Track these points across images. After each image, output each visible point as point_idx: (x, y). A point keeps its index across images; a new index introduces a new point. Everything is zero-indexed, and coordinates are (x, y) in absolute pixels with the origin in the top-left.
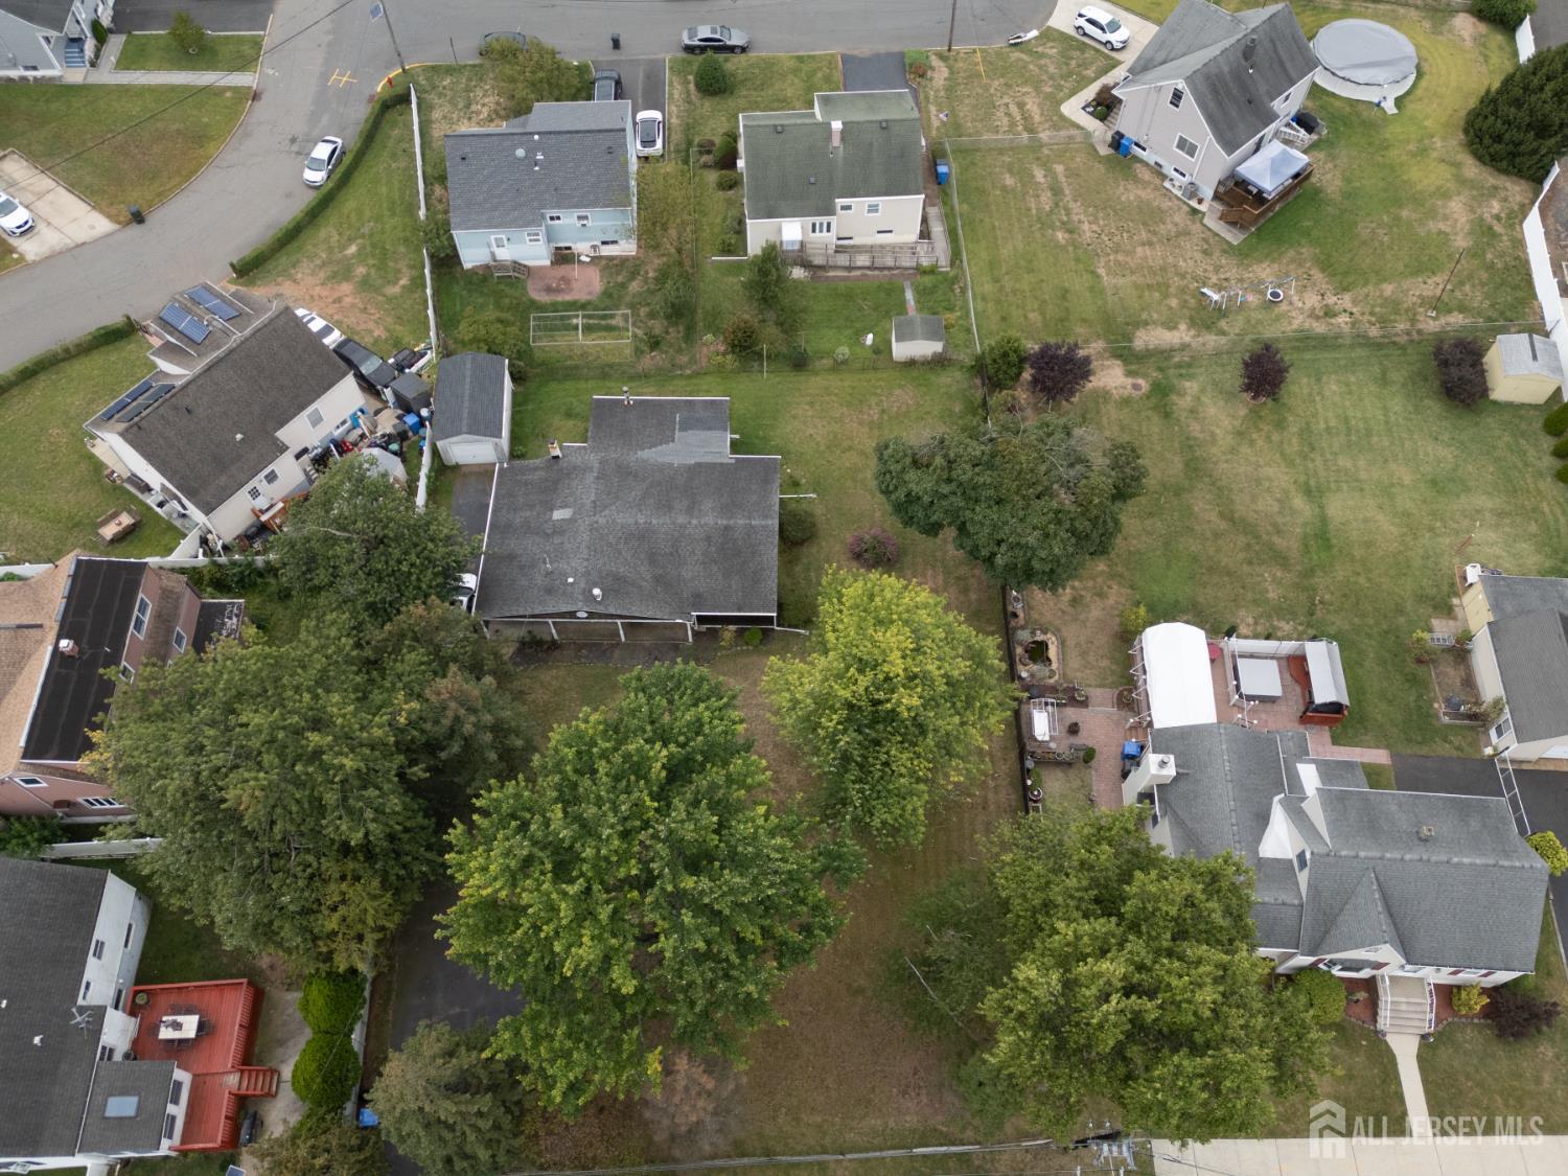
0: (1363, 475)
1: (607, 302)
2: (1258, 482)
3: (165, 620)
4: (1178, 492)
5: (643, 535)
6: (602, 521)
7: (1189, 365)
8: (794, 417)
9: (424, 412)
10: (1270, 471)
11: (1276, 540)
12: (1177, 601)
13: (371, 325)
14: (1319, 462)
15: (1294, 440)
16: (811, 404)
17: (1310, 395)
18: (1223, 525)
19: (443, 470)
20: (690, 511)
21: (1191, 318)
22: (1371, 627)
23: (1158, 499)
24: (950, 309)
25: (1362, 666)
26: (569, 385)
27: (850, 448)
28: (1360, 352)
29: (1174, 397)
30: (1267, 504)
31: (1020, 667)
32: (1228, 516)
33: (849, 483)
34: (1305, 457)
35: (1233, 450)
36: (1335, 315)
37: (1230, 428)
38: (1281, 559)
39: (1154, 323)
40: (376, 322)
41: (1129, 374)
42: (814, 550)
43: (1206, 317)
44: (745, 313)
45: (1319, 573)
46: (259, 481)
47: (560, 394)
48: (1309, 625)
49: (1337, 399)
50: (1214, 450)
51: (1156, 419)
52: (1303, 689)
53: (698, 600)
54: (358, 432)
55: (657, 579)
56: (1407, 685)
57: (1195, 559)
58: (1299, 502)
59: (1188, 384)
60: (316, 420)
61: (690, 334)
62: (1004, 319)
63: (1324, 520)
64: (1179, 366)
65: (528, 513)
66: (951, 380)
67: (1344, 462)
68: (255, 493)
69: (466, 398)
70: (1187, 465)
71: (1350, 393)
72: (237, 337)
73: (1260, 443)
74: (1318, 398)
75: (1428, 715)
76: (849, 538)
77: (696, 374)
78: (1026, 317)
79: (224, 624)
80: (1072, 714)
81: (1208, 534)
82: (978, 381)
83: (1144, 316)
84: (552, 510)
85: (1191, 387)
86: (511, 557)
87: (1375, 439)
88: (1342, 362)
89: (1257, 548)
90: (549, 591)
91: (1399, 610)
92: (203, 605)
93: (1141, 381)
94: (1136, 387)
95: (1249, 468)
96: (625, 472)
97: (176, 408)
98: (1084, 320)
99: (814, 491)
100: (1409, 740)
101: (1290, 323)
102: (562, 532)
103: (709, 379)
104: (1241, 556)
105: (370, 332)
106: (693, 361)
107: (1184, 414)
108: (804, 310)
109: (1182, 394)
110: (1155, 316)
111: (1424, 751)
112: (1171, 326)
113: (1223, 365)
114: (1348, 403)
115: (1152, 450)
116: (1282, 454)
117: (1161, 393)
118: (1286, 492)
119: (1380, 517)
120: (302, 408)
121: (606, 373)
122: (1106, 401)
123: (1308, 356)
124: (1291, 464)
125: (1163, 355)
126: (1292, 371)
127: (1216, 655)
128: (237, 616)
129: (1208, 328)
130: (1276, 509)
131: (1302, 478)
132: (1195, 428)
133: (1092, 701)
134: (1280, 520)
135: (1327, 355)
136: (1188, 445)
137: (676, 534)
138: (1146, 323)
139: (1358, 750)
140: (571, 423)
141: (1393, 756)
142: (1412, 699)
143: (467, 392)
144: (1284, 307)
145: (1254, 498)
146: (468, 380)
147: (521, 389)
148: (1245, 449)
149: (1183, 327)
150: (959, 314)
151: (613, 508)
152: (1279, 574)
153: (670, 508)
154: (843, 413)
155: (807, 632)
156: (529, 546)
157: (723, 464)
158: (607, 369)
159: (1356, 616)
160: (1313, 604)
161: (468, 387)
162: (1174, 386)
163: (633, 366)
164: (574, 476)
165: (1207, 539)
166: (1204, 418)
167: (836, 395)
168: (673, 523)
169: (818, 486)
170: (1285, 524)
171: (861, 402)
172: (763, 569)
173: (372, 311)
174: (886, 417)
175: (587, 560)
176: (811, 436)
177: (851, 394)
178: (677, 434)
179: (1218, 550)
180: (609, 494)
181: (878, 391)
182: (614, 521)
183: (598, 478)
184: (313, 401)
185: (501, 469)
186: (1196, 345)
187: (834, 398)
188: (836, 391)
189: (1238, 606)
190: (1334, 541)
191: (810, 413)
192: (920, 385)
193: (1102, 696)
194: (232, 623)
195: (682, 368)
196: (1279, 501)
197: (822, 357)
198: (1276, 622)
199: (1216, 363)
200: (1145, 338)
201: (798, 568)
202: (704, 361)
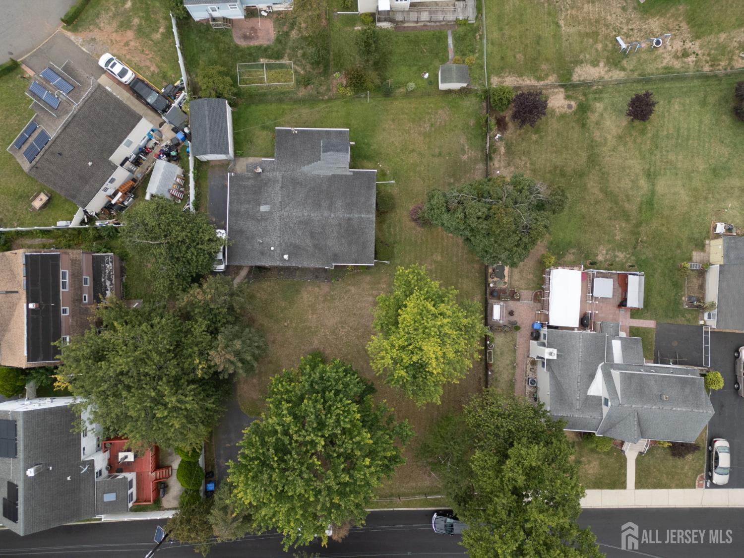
0: (679, 165)
1: (280, 47)
2: (624, 169)
3: (76, 276)
4: (581, 175)
5: (306, 223)
6: (286, 214)
7: (601, 92)
8: (384, 130)
9: (186, 130)
10: (630, 162)
11: (626, 205)
12: (570, 242)
13: (148, 63)
14: (658, 156)
15: (648, 143)
16: (393, 120)
17: (663, 112)
18: (601, 196)
20: (330, 208)
21: (608, 58)
22: (662, 256)
23: (570, 180)
24: (473, 52)
25: (653, 277)
26: (261, 107)
27: (413, 151)
28: (696, 82)
29: (589, 114)
30: (626, 183)
31: (490, 280)
32: (605, 191)
33: (412, 174)
34: (651, 154)
35: (614, 149)
36: (688, 56)
37: (615, 134)
38: (626, 216)
39: (586, 62)
40: (151, 61)
41: (567, 97)
42: (393, 215)
43: (616, 58)
44: (355, 60)
45: (644, 225)
46: (107, 184)
47: (257, 111)
48: (633, 254)
49: (676, 115)
50: (605, 149)
51: (577, 128)
52: (622, 291)
53: (336, 257)
55: (315, 246)
56: (672, 288)
57: (584, 217)
58: (642, 182)
59: (598, 105)
60: (129, 144)
61: (326, 73)
62: (502, 58)
63: (653, 192)
64: (595, 92)
65: (247, 206)
66: (470, 104)
67: (672, 157)
68: (106, 190)
70: (589, 158)
71: (684, 111)
72: (75, 107)
74: (666, 114)
75: (677, 303)
76: (411, 207)
77: (330, 100)
78: (515, 57)
79: (106, 267)
80: (512, 304)
81: (592, 202)
82: (484, 104)
83: (581, 57)
84: (259, 205)
85: (599, 106)
86: (241, 232)
87: (691, 142)
88: (684, 90)
89: (616, 209)
90: (262, 253)
91: (679, 246)
92: (93, 256)
93: (573, 103)
94: (570, 107)
95: (621, 161)
96: (296, 183)
97: (52, 154)
98: (547, 60)
99: (394, 179)
100: (667, 316)
101: (662, 63)
102: (266, 220)
103: (338, 102)
104: (607, 215)
105: (148, 67)
106: (328, 90)
107: (593, 124)
108: (390, 53)
109: (593, 112)
110: (588, 56)
111: (672, 321)
112: (595, 64)
113: (619, 92)
114: (681, 119)
115: (572, 149)
116: (640, 152)
117: (583, 109)
118: (637, 175)
119: (682, 192)
120: (120, 142)
121: (281, 97)
122: (552, 117)
123: (667, 85)
124: (643, 158)
125: (586, 85)
126: (657, 106)
127: (584, 277)
128: (111, 262)
129: (616, 65)
130: (630, 186)
131: (647, 167)
132: (597, 134)
133: (523, 297)
134: (631, 193)
135: (678, 85)
136: (592, 145)
137: (324, 222)
138: (582, 62)
139: (641, 321)
140: (265, 133)
141: (657, 324)
142: (673, 294)
143: (208, 126)
144: (661, 51)
145: (619, 180)
146: (207, 118)
147: (236, 110)
148: (621, 148)
149: (602, 64)
150: (477, 55)
151: (291, 205)
152: (624, 225)
153: (320, 206)
154: (410, 127)
155: (388, 263)
156: (250, 226)
157: (345, 175)
158: (282, 96)
159: (657, 249)
160: (637, 242)
161: (207, 123)
162: (590, 106)
163: (296, 93)
164: (269, 185)
165: (591, 204)
166: (603, 128)
167: (407, 114)
168: (322, 216)
169: (395, 176)
170: (632, 196)
171: (420, 118)
172: (367, 241)
173: (147, 52)
174: (433, 129)
175: (280, 237)
176: (393, 142)
177: (415, 114)
178: (322, 155)
179: (596, 212)
180: (288, 197)
181: (430, 111)
182: (292, 214)
183: (282, 187)
184: (125, 137)
185: (231, 177)
186: (607, 78)
187: (406, 116)
188: (407, 111)
189: (600, 244)
190: (656, 206)
191: (392, 127)
192: (453, 106)
193: (527, 294)
194: (110, 266)
195: (323, 95)
196: (633, 181)
197: (400, 87)
198: (617, 253)
199: (616, 90)
200: (580, 72)
201: (385, 226)
202: (335, 89)
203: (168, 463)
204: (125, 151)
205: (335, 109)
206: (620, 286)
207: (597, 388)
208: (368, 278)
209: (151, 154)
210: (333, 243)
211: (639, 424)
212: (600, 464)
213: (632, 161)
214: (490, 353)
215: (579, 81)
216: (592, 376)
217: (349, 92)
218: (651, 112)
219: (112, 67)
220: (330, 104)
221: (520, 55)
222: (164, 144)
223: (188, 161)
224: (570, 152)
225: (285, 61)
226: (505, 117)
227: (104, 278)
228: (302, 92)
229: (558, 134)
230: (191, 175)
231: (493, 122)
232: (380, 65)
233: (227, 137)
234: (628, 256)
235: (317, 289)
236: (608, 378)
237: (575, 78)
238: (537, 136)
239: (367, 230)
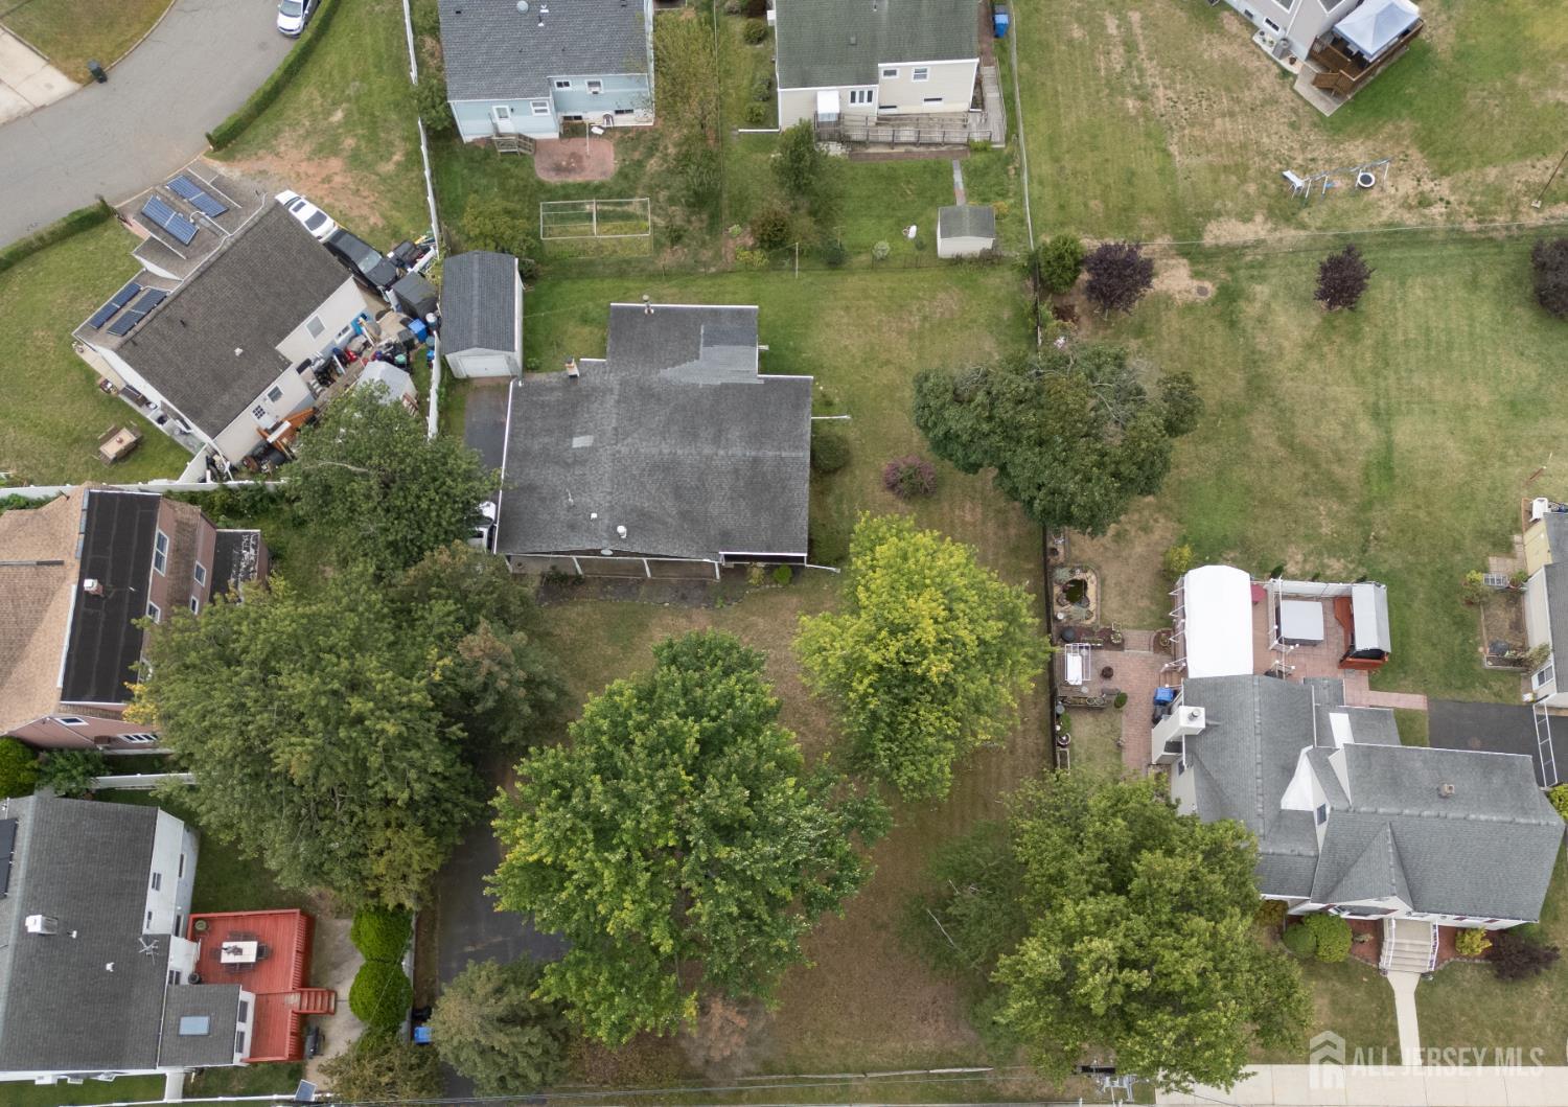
0: (1438, 396)
1: (625, 185)
2: (1323, 403)
3: (183, 554)
4: (1237, 413)
5: (667, 467)
6: (624, 450)
7: (1262, 265)
8: (828, 325)
9: (431, 318)
10: (1335, 391)
11: (1336, 469)
12: (1225, 537)
13: (365, 211)
14: (1392, 380)
15: (1368, 355)
16: (847, 309)
17: (1391, 301)
18: (1282, 452)
19: (453, 383)
20: (716, 440)
21: (1270, 208)
22: (1424, 565)
23: (1215, 422)
24: (1003, 195)
25: (1410, 607)
26: (583, 285)
27: (888, 362)
28: (1453, 250)
29: (1242, 304)
30: (1331, 429)
31: (1056, 608)
32: (1288, 443)
33: (885, 403)
34: (1377, 375)
35: (1300, 367)
36: (1430, 205)
37: (1300, 340)
38: (1338, 490)
39: (1228, 213)
40: (372, 208)
41: (1196, 275)
42: (847, 479)
43: (1286, 206)
44: (773, 200)
45: (1378, 506)
46: (263, 400)
47: (576, 295)
48: (1361, 563)
49: (1420, 306)
50: (1280, 366)
51: (1220, 328)
52: (1346, 632)
53: (726, 538)
54: (361, 340)
55: (683, 515)
56: (1453, 628)
57: (1248, 490)
58: (1365, 426)
59: (1258, 288)
60: (317, 330)
61: (714, 225)
62: (1062, 207)
63: (1389, 447)
64: (1251, 266)
65: (546, 440)
66: (1000, 282)
67: (1418, 380)
68: (259, 412)
69: (475, 305)
70: (1249, 382)
71: (1435, 299)
72: (227, 238)
73: (1331, 357)
74: (1399, 306)
75: (1469, 659)
76: (884, 467)
77: (721, 273)
78: (1086, 205)
79: (242, 556)
80: (1107, 657)
81: (1265, 463)
82: (1030, 283)
83: (1218, 205)
84: (571, 437)
85: (1261, 291)
86: (531, 488)
87: (1455, 354)
88: (1431, 262)
89: (1315, 477)
90: (572, 527)
91: (1457, 547)
92: (219, 536)
93: (1208, 285)
94: (1202, 291)
95: (1316, 387)
96: (647, 394)
97: (169, 320)
98: (1150, 210)
99: (848, 412)
100: (1449, 685)
101: (1379, 215)
102: (583, 463)
103: (736, 278)
104: (1298, 486)
105: (365, 218)
106: (718, 256)
107: (1251, 324)
108: (840, 196)
109: (1250, 300)
110: (1230, 205)
111: (1463, 696)
112: (1245, 216)
113: (1299, 265)
114: (1431, 312)
115: (1213, 366)
116: (1353, 372)
117: (1229, 296)
118: (1352, 415)
119: (1450, 444)
120: (302, 317)
121: (623, 270)
122: (1167, 308)
123: (1394, 254)
124: (1360, 381)
125: (1234, 252)
127: (1259, 597)
128: (254, 547)
129: (1287, 220)
130: (1340, 434)
131: (1371, 399)
132: (1262, 341)
133: (1130, 643)
134: (1342, 446)
135: (1416, 253)
136: (1253, 360)
137: (702, 466)
138: (1219, 214)
139: (1395, 696)
140: (587, 330)
141: (1430, 702)
142: (1457, 642)
143: (476, 298)
144: (1374, 194)
145: (1317, 421)
146: (476, 284)
147: (532, 289)
148: (1314, 365)
149: (1259, 218)
150: (1012, 201)
151: (635, 435)
152: (1335, 507)
153: (696, 436)
154: (881, 321)
155: (839, 571)
156: (549, 477)
157: (750, 385)
158: (624, 266)
159: (1411, 554)
160: (1367, 540)
161: (475, 292)
162: (1243, 290)
163: (653, 262)
164: (593, 399)
165: (1263, 468)
166: (1272, 329)
167: (874, 298)
168: (699, 454)
169: (851, 406)
170: (1347, 451)
171: (901, 306)
172: (794, 506)
173: (365, 194)
174: (927, 325)
175: (611, 493)
176: (846, 347)
177: (890, 298)
178: (702, 349)
179: (1274, 480)
180: (631, 420)
181: (920, 294)
182: (637, 451)
183: (618, 402)
184: (313, 310)
185: (516, 388)
186: (1272, 238)
187: (872, 302)
188: (874, 294)
189: (1289, 542)
190: (1397, 470)
191: (845, 320)
192: (967, 287)
193: (1139, 642)
194: (249, 555)
195: (705, 265)
196: (1344, 425)
197: (860, 253)
198: (1326, 561)
199: (1292, 262)
200: (1216, 232)
201: (830, 500)
202: (730, 257)
203: (328, 984)
205: (730, 289)
206: (1341, 623)
207: (1303, 793)
208: (795, 600)
209: (354, 364)
210: (721, 510)
212: (1333, 1003)
213: (1338, 389)
214: (1063, 756)
215: (1217, 246)
216: (1288, 771)
217: (759, 258)
218: (1363, 287)
219: (296, 210)
220: (719, 281)
221: (1097, 202)
222: (383, 343)
224: (1210, 371)
225: (635, 205)
226: (1073, 307)
227: (236, 577)
228: (668, 258)
229: (1183, 339)
230: (433, 399)
231: (1046, 310)
232: (823, 213)
233: (513, 322)
234: (1351, 566)
235: (683, 622)
237: (1208, 240)
238: (1140, 341)
239: (792, 482)
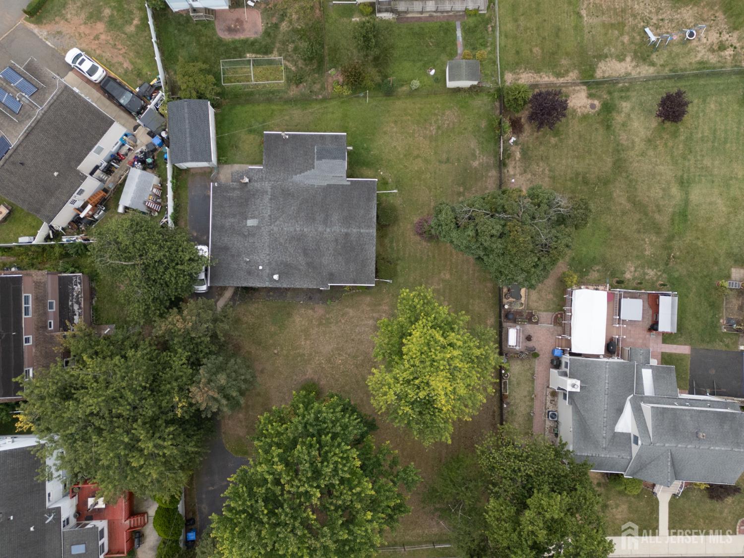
0: (716, 171)
1: (268, 40)
2: (654, 176)
3: (40, 300)
4: (606, 182)
5: (299, 238)
6: (276, 229)
7: (628, 89)
8: (385, 133)
9: (164, 134)
11: (657, 216)
12: (595, 258)
13: (121, 59)
14: (692, 162)
15: (681, 146)
16: (395, 122)
17: (697, 112)
18: (628, 206)
20: (325, 222)
21: (635, 52)
22: (697, 273)
23: (594, 188)
24: (484, 45)
25: (687, 297)
26: (248, 108)
27: (418, 156)
28: (734, 79)
29: (614, 114)
30: (656, 192)
31: (505, 301)
32: (633, 200)
33: (416, 182)
34: (684, 158)
35: (643, 154)
36: (725, 49)
37: (644, 137)
38: (657, 229)
39: (611, 56)
40: (124, 57)
41: (590, 96)
42: (395, 228)
43: (644, 51)
44: (352, 53)
45: (677, 238)
46: (75, 196)
47: (243, 112)
48: (664, 271)
49: (712, 115)
50: (632, 153)
51: (601, 131)
53: (332, 277)
54: (127, 146)
55: (308, 264)
56: (709, 309)
57: (609, 230)
58: (675, 190)
59: (624, 104)
60: (100, 151)
61: (320, 69)
62: (518, 53)
63: (687, 202)
64: (621, 90)
65: (233, 220)
66: (482, 103)
67: (707, 162)
68: (74, 202)
69: (188, 135)
70: (614, 164)
71: (721, 111)
72: (40, 109)
73: (660, 148)
74: (701, 115)
75: (715, 326)
76: (416, 219)
77: (325, 100)
78: (531, 51)
79: (73, 289)
80: (529, 329)
81: (619, 213)
82: (497, 104)
83: (606, 51)
84: (246, 219)
85: (626, 106)
86: (226, 249)
87: (729, 145)
88: (722, 87)
89: (645, 221)
90: (249, 273)
91: (716, 262)
92: (60, 278)
93: (596, 102)
94: (593, 106)
95: (650, 167)
96: (287, 194)
97: (14, 163)
98: (567, 54)
99: (396, 188)
100: (703, 341)
101: (696, 57)
102: (253, 235)
103: (334, 102)
104: (635, 227)
105: (121, 64)
106: (323, 88)
107: (619, 126)
108: (392, 47)
109: (619, 112)
110: (613, 50)
111: (708, 347)
112: (621, 58)
113: (648, 89)
114: (718, 119)
115: (596, 153)
116: (672, 157)
117: (608, 108)
118: (668, 183)
119: (719, 201)
120: (90, 149)
121: (270, 96)
122: (573, 118)
123: (702, 82)
124: (675, 163)
125: (611, 82)
126: (690, 105)
127: (610, 297)
128: (80, 283)
129: (644, 60)
130: (661, 195)
131: (680, 173)
132: (623, 137)
133: (542, 320)
134: (661, 203)
135: (714, 81)
136: (618, 149)
137: (318, 237)
138: (606, 57)
139: (675, 346)
140: (252, 137)
141: (692, 350)
142: (710, 316)
143: (188, 130)
144: (694, 43)
145: (649, 188)
146: (187, 121)
147: (219, 111)
148: (651, 153)
149: (628, 59)
150: (489, 49)
151: (281, 219)
152: (654, 239)
153: (314, 220)
154: (414, 130)
155: (391, 281)
156: (236, 242)
157: (343, 185)
158: (271, 95)
159: (691, 266)
160: (669, 258)
161: (187, 127)
162: (615, 105)
163: (287, 93)
164: (257, 197)
165: (618, 216)
166: (630, 130)
167: (410, 115)
168: (316, 230)
169: (398, 185)
170: (664, 206)
171: (425, 120)
172: (367, 259)
173: (120, 47)
174: (440, 132)
175: (269, 255)
176: (395, 147)
177: (419, 114)
178: (316, 162)
179: (623, 224)
180: (278, 209)
181: (436, 111)
182: (282, 229)
183: (271, 199)
184: (96, 144)
185: (214, 187)
186: (634, 74)
187: (409, 117)
188: (411, 112)
189: (628, 260)
190: (689, 217)
191: (395, 129)
192: (462, 107)
193: (546, 316)
194: (78, 288)
195: (317, 94)
196: (664, 190)
197: (402, 85)
198: (646, 271)
199: (644, 87)
200: (604, 68)
201: (387, 241)
202: (330, 88)
203: (143, 509)
204: (95, 158)
205: (331, 110)
206: (651, 307)
207: (626, 423)
208: (368, 299)
209: (124, 161)
210: (328, 261)
211: (673, 465)
212: (630, 507)
213: (662, 167)
214: (505, 383)
215: (604, 77)
216: (620, 411)
217: (346, 92)
218: (684, 113)
219: (80, 63)
220: (325, 105)
221: (537, 49)
222: (138, 151)
223: (166, 169)
224: (593, 157)
225: (274, 56)
226: (520, 118)
227: (72, 301)
228: (294, 92)
229: (580, 137)
230: (169, 185)
231: (507, 124)
232: (380, 61)
233: (210, 143)
234: (659, 273)
235: (310, 312)
236: (638, 412)
237: (599, 74)
238: (556, 139)
239: (366, 246)
